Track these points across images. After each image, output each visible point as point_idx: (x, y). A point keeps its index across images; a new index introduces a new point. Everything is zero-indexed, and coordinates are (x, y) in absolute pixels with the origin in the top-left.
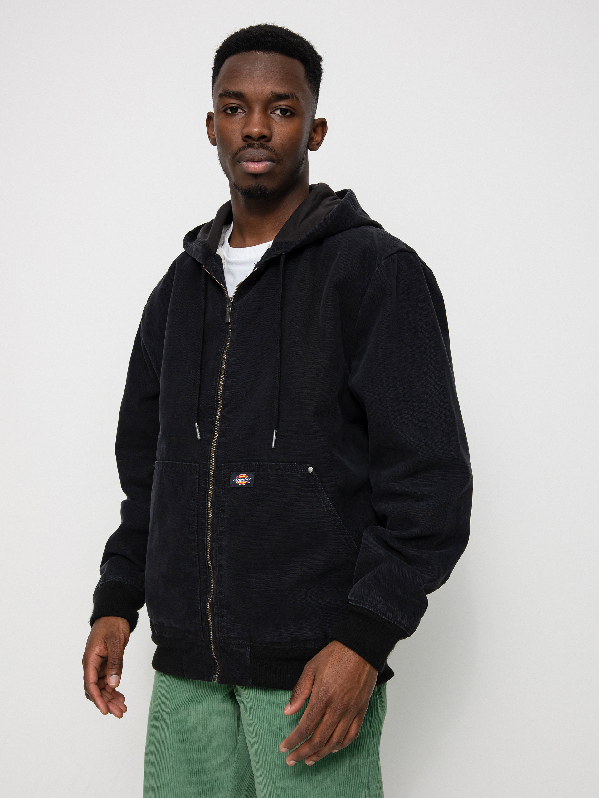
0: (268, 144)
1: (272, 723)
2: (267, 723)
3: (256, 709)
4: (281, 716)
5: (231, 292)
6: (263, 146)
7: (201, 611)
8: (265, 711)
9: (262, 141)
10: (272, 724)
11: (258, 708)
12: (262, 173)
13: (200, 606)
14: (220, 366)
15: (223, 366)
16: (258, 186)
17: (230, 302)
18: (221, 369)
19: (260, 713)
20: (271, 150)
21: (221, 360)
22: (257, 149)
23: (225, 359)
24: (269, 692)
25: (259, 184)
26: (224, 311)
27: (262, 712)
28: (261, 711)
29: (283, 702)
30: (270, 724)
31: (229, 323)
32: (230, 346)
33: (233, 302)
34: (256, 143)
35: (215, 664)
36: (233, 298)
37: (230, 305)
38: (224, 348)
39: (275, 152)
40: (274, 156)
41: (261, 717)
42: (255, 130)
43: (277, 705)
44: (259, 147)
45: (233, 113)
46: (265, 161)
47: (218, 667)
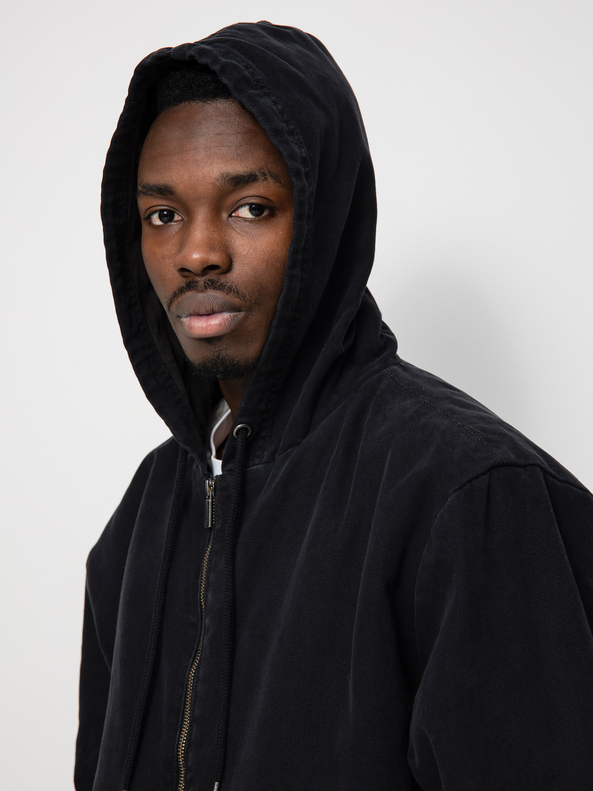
0: (223, 279)
6: (213, 285)
9: (212, 275)
12: (217, 335)
16: (218, 357)
20: (230, 290)
22: (202, 291)
25: (219, 355)
34: (201, 280)
39: (238, 292)
40: (236, 301)
42: (196, 256)
44: (206, 288)
45: (165, 223)
46: (221, 311)
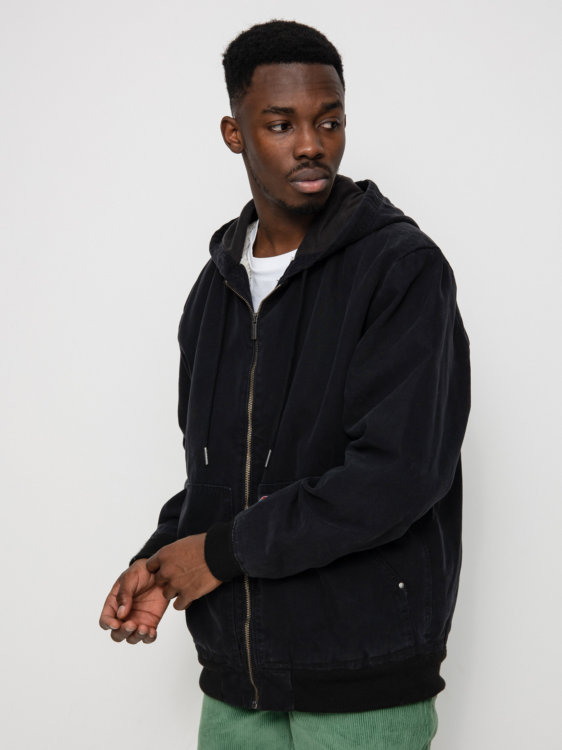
0: (321, 161)
1: (331, 746)
2: (326, 746)
3: (316, 731)
4: (340, 741)
5: (257, 307)
7: (237, 637)
8: (324, 734)
10: (331, 748)
11: (317, 731)
12: (318, 191)
13: (236, 631)
14: (248, 385)
15: (251, 387)
16: (311, 203)
17: (255, 318)
18: (249, 388)
19: (319, 735)
20: (326, 167)
21: (248, 379)
22: (313, 168)
23: (252, 378)
24: (327, 716)
26: (250, 327)
27: (322, 734)
28: (320, 734)
29: (341, 726)
30: (329, 747)
31: (256, 340)
32: (257, 364)
33: (258, 318)
34: (311, 162)
35: (254, 690)
36: (258, 314)
37: (255, 321)
38: (252, 367)
39: (329, 168)
40: (328, 173)
41: (321, 739)
43: (336, 730)
44: (314, 166)
46: (321, 179)
47: (256, 693)
